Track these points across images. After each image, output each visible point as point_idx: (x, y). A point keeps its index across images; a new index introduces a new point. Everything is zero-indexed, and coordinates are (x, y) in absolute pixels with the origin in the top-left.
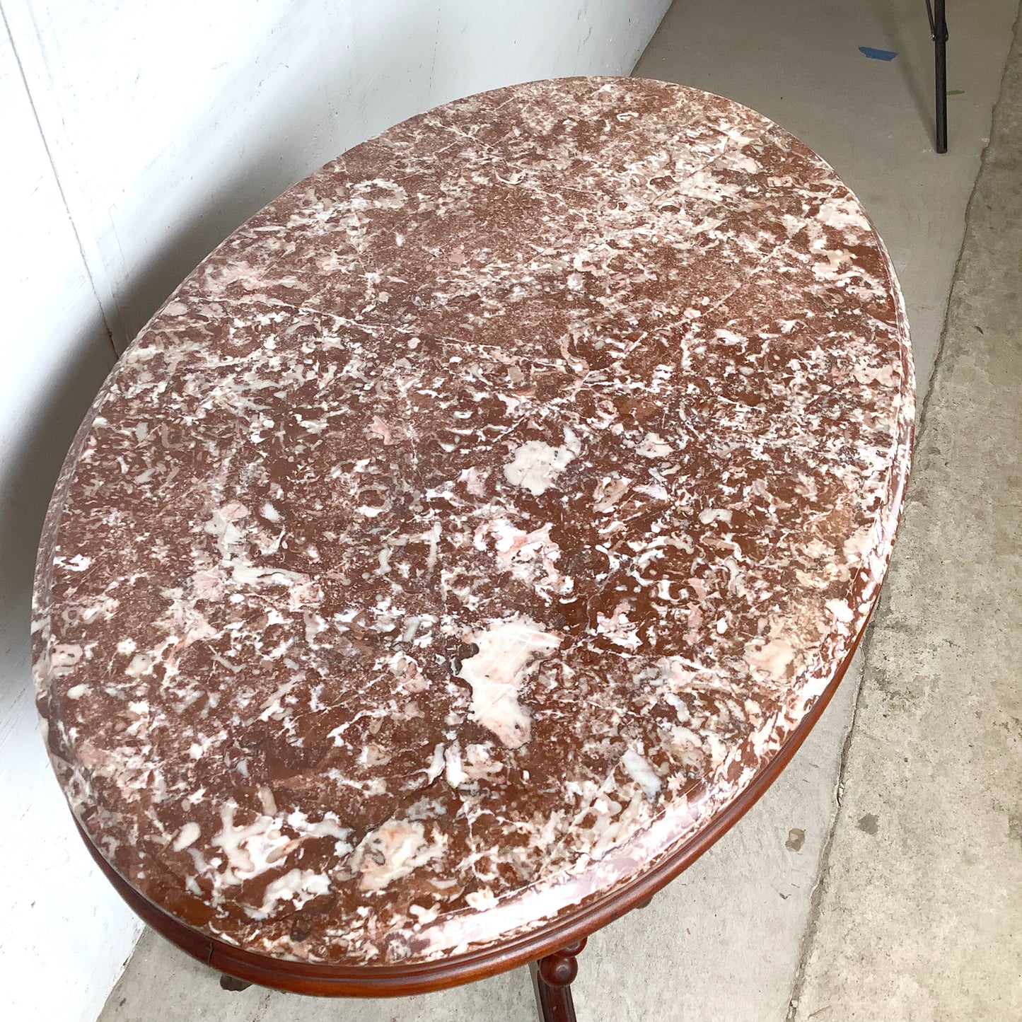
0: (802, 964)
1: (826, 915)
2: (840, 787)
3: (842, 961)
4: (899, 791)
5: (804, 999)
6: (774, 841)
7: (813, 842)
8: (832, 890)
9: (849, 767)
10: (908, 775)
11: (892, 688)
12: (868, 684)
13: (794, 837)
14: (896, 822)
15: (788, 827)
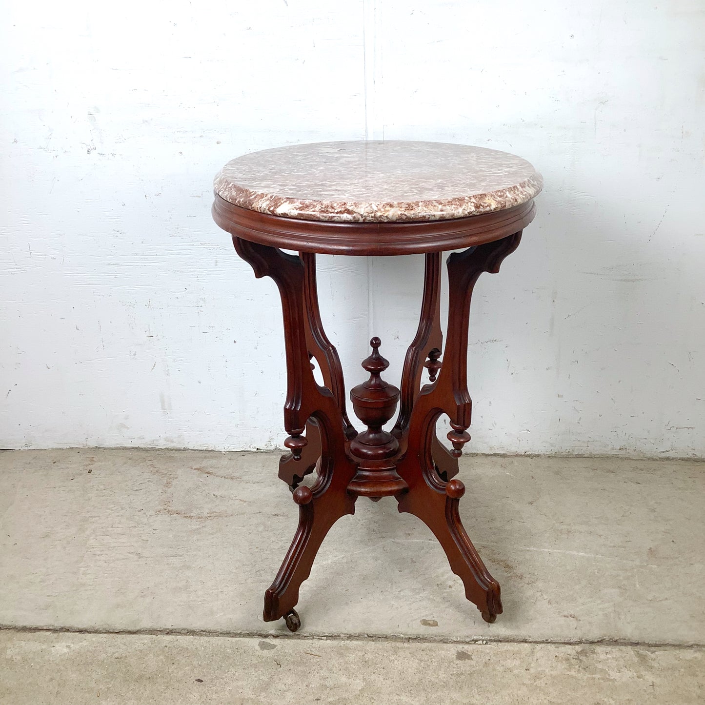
0: (350, 637)
1: (387, 645)
2: (483, 640)
3: (360, 654)
4: (500, 669)
5: (329, 641)
6: (422, 615)
7: (433, 630)
8: (406, 645)
9: (500, 644)
10: (516, 672)
11: (582, 658)
12: (577, 647)
13: (431, 622)
14: (474, 669)
15: (436, 619)
